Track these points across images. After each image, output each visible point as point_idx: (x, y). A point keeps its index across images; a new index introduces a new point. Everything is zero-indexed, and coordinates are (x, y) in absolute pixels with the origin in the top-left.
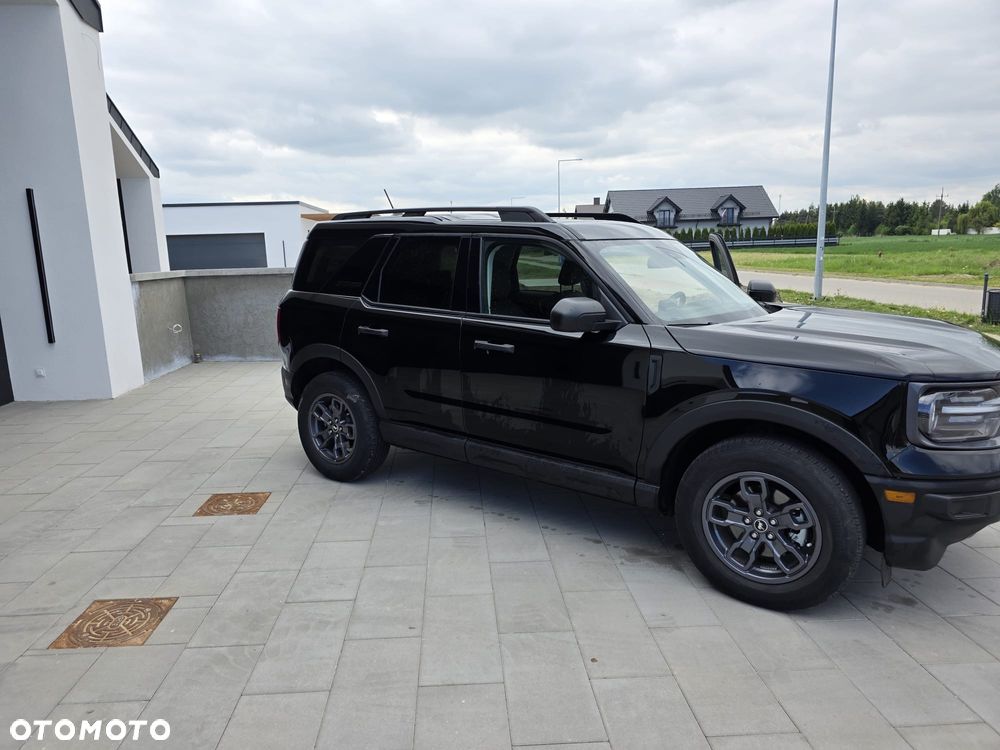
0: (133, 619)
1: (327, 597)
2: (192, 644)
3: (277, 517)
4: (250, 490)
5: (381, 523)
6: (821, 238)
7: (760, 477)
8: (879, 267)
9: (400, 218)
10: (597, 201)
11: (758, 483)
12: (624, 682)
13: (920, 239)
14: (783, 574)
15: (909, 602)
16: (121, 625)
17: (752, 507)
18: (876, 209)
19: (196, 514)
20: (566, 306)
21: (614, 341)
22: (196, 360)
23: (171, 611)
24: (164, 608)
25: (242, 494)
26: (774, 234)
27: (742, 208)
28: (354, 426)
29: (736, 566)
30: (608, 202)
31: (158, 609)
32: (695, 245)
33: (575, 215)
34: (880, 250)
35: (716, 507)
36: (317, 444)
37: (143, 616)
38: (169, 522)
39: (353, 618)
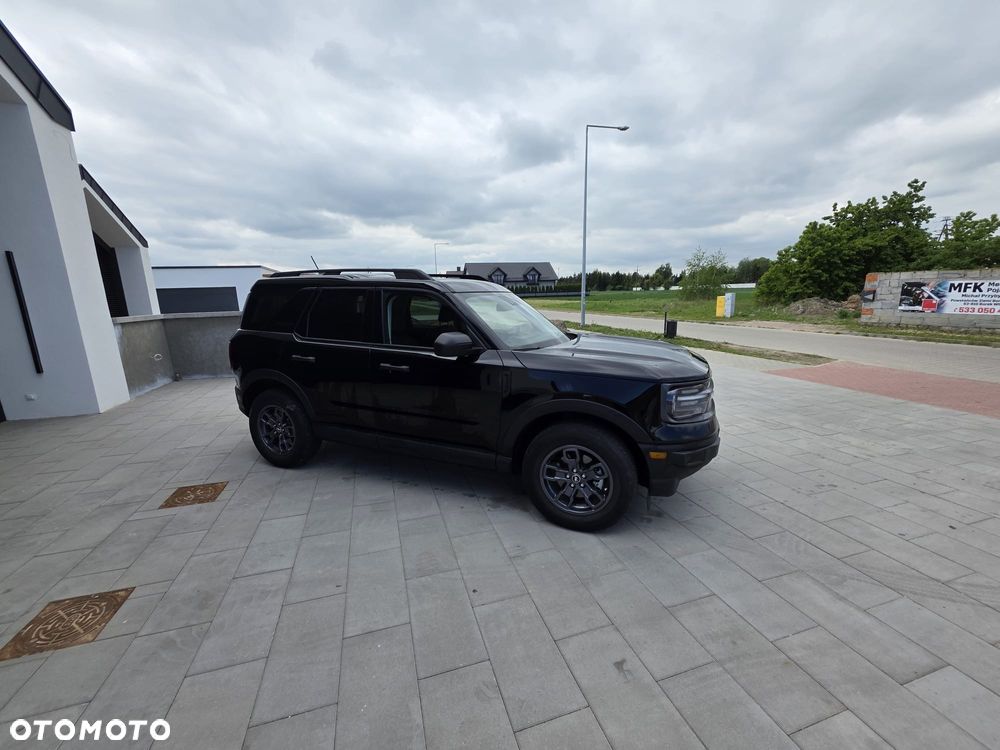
0: (87, 616)
1: (270, 569)
2: (143, 633)
3: (232, 502)
4: (210, 481)
5: (316, 499)
6: (583, 292)
7: (574, 448)
8: (611, 307)
9: (322, 276)
10: (459, 269)
11: (574, 452)
12: (496, 606)
13: (628, 292)
14: (591, 509)
15: (659, 514)
16: (74, 624)
17: (570, 467)
18: (606, 276)
19: (162, 507)
20: (445, 338)
21: (478, 361)
22: (176, 379)
23: (127, 602)
24: (119, 600)
25: (203, 485)
26: (557, 289)
27: (540, 275)
28: (293, 427)
29: (563, 506)
30: (465, 270)
31: (112, 601)
32: (523, 295)
33: (447, 276)
34: (610, 298)
35: (549, 469)
36: (266, 442)
37: (98, 611)
38: (136, 516)
39: (290, 583)
